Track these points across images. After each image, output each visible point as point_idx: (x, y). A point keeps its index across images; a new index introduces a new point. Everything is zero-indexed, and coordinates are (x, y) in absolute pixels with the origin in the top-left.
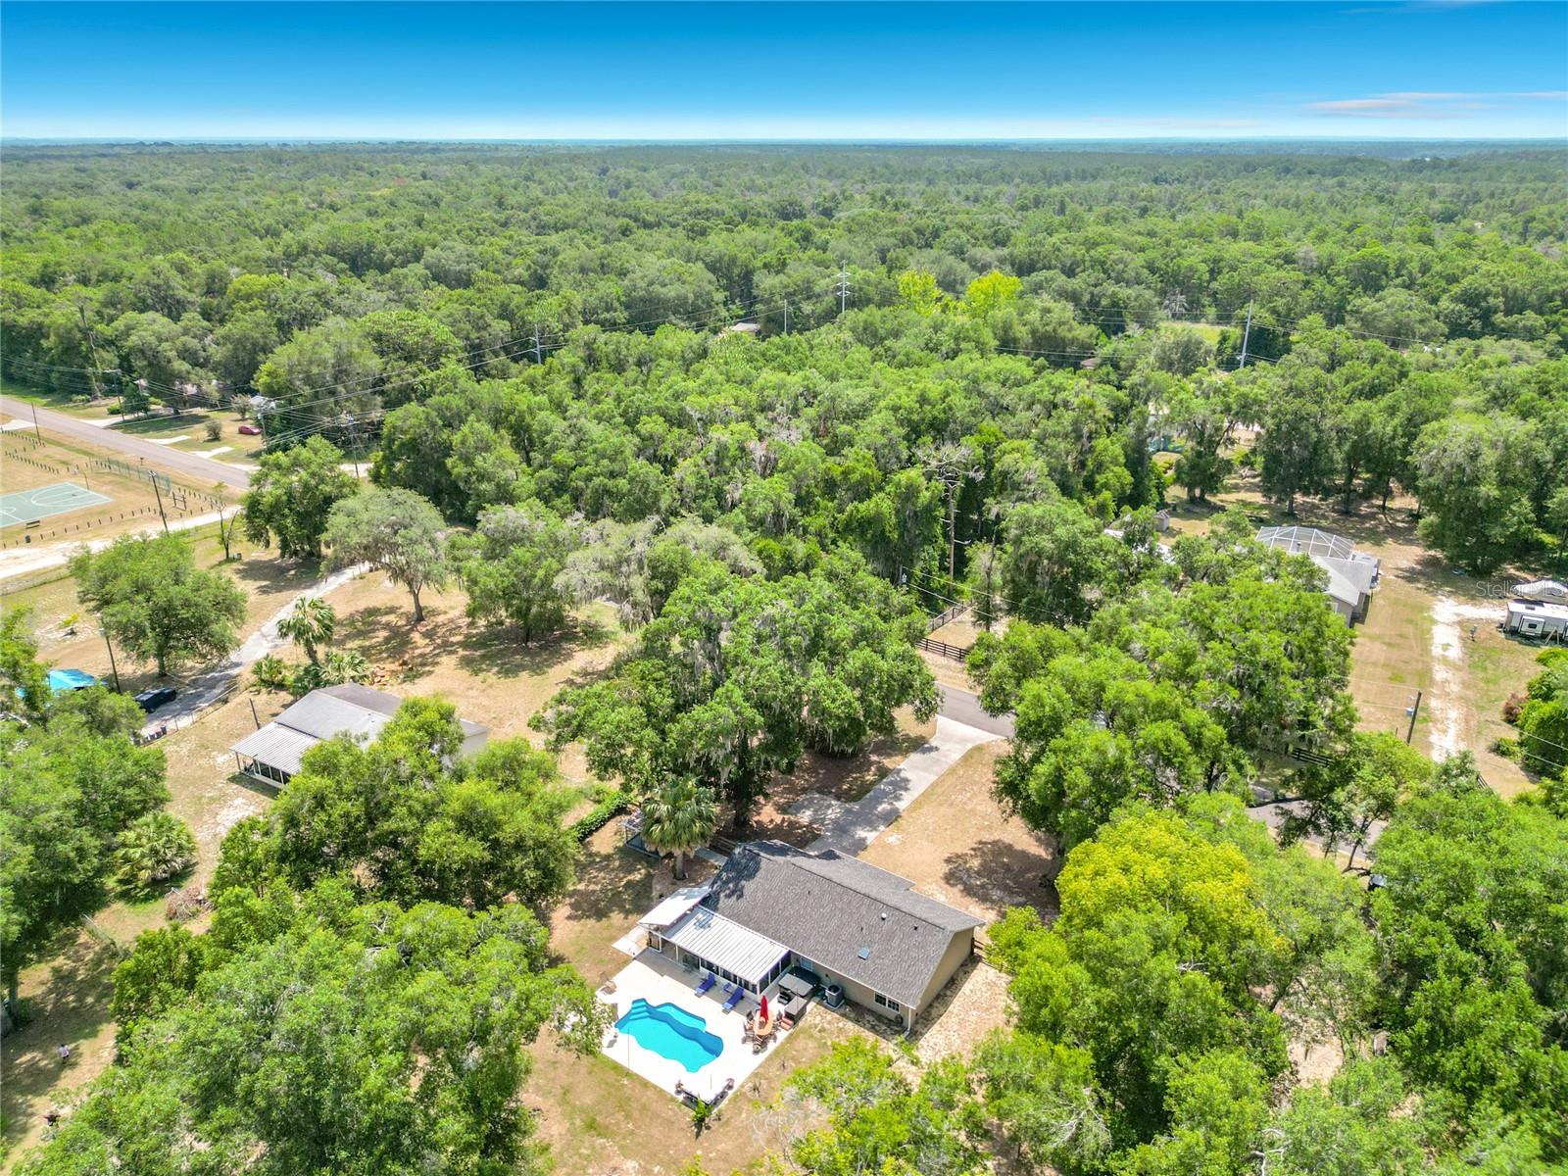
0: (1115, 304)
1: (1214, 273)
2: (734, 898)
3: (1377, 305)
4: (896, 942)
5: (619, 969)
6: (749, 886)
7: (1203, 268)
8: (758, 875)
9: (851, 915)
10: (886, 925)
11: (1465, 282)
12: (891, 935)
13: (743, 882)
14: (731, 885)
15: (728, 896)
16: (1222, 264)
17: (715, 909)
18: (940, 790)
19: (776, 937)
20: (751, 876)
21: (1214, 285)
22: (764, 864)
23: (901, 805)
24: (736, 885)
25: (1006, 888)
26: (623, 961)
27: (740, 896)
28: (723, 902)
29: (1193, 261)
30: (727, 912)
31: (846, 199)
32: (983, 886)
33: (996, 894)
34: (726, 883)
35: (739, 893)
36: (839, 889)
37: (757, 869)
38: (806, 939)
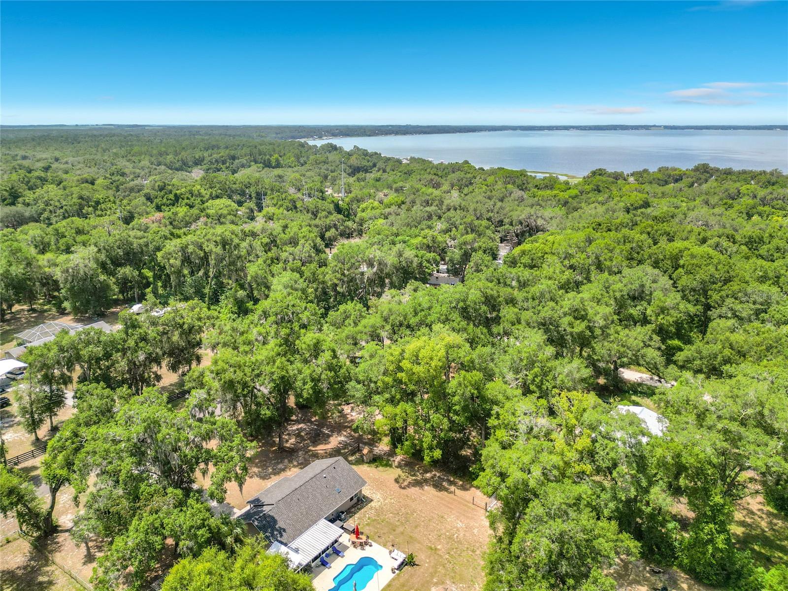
2: (284, 533)
4: (338, 477)
6: (280, 524)
8: (276, 518)
9: (317, 488)
10: (328, 477)
12: (334, 478)
13: (277, 526)
14: (275, 533)
15: (281, 536)
17: (288, 543)
19: (315, 522)
20: (275, 521)
22: (271, 514)
24: (277, 530)
27: (284, 530)
28: (284, 539)
30: (290, 540)
34: (273, 535)
35: (281, 531)
36: (302, 488)
37: (273, 518)
38: (321, 510)
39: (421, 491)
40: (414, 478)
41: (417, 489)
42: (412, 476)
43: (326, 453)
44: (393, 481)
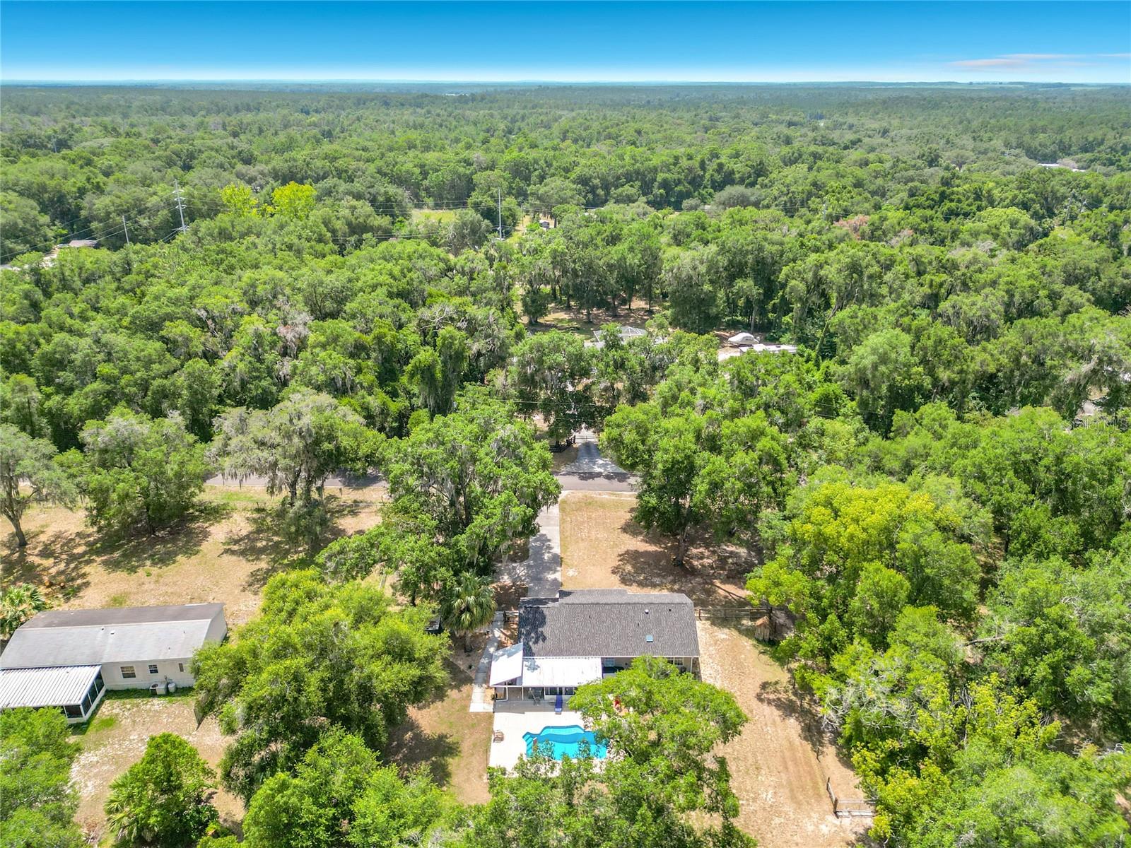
0: (388, 200)
1: (425, 174)
2: (541, 642)
3: (546, 189)
4: (664, 623)
5: (491, 723)
6: (546, 630)
7: (417, 171)
8: (547, 620)
9: (625, 619)
10: (651, 616)
11: (578, 170)
12: (658, 621)
13: (540, 629)
14: (533, 635)
15: (536, 642)
16: (427, 168)
17: (533, 655)
18: (568, 534)
19: (586, 653)
20: (543, 623)
21: (426, 183)
22: (546, 612)
23: (557, 550)
24: (536, 633)
25: (659, 575)
26: (489, 718)
27: (544, 639)
28: (534, 648)
29: (409, 166)
30: (542, 652)
31: (77, 131)
32: (645, 579)
33: (657, 580)
34: (528, 634)
35: (541, 637)
36: (607, 607)
37: (544, 617)
38: (607, 646)
39: (778, 719)
40: (793, 698)
41: (777, 713)
42: (795, 694)
43: (726, 597)
44: (759, 682)
